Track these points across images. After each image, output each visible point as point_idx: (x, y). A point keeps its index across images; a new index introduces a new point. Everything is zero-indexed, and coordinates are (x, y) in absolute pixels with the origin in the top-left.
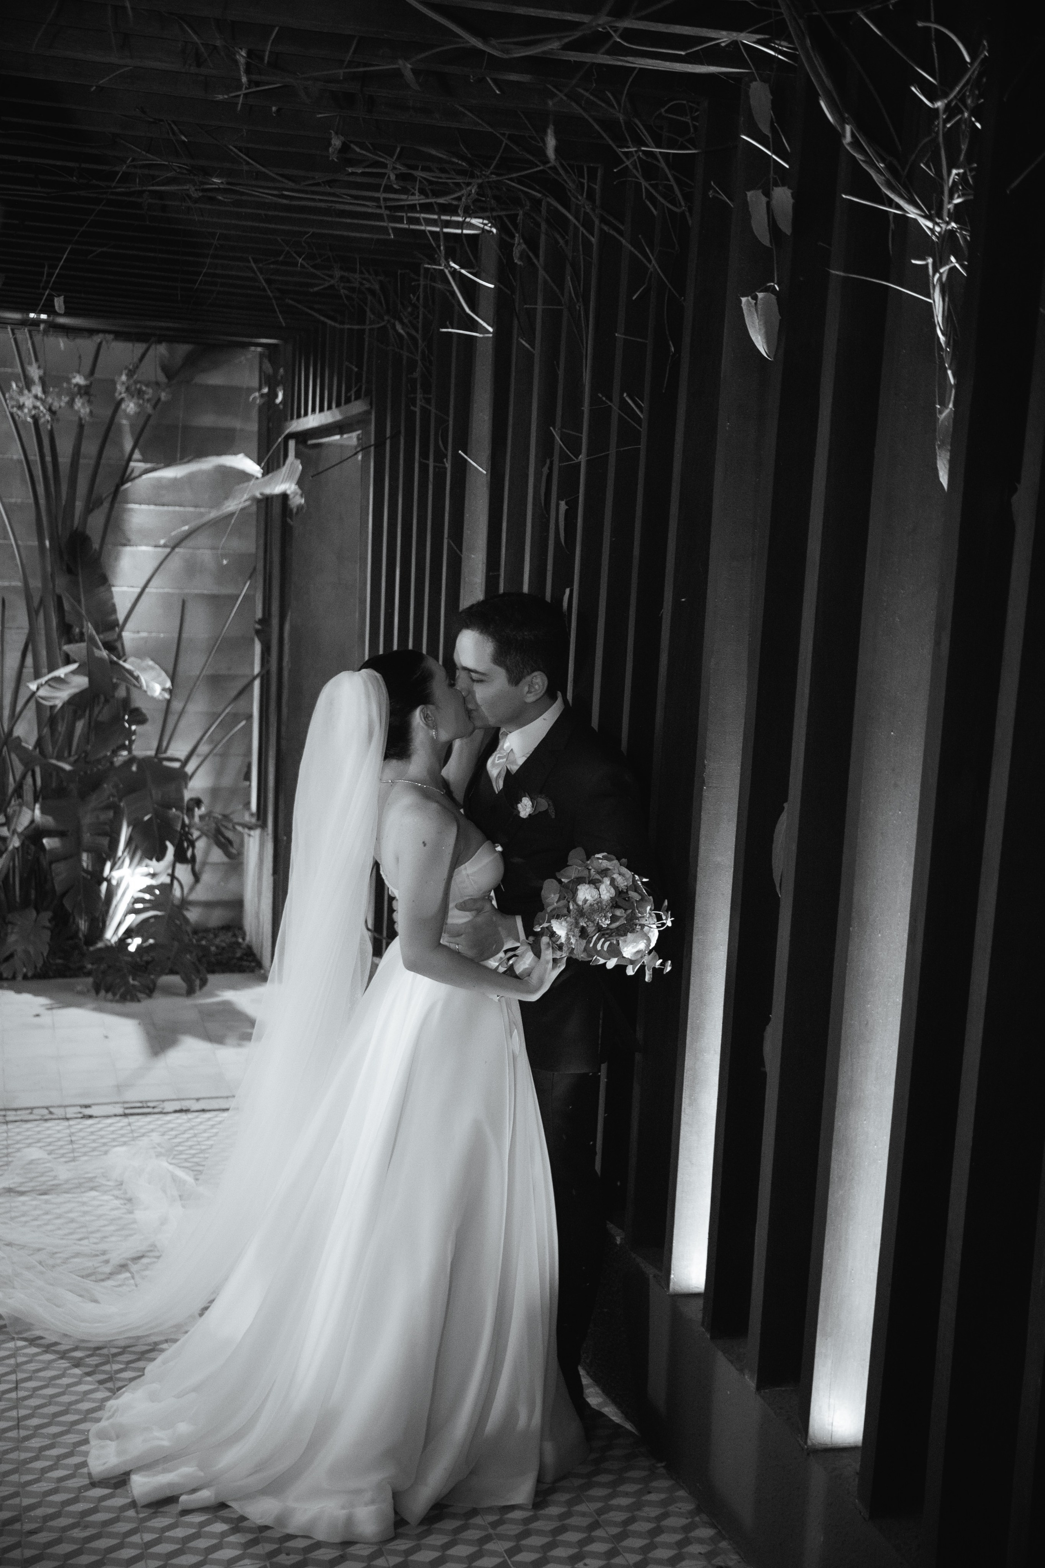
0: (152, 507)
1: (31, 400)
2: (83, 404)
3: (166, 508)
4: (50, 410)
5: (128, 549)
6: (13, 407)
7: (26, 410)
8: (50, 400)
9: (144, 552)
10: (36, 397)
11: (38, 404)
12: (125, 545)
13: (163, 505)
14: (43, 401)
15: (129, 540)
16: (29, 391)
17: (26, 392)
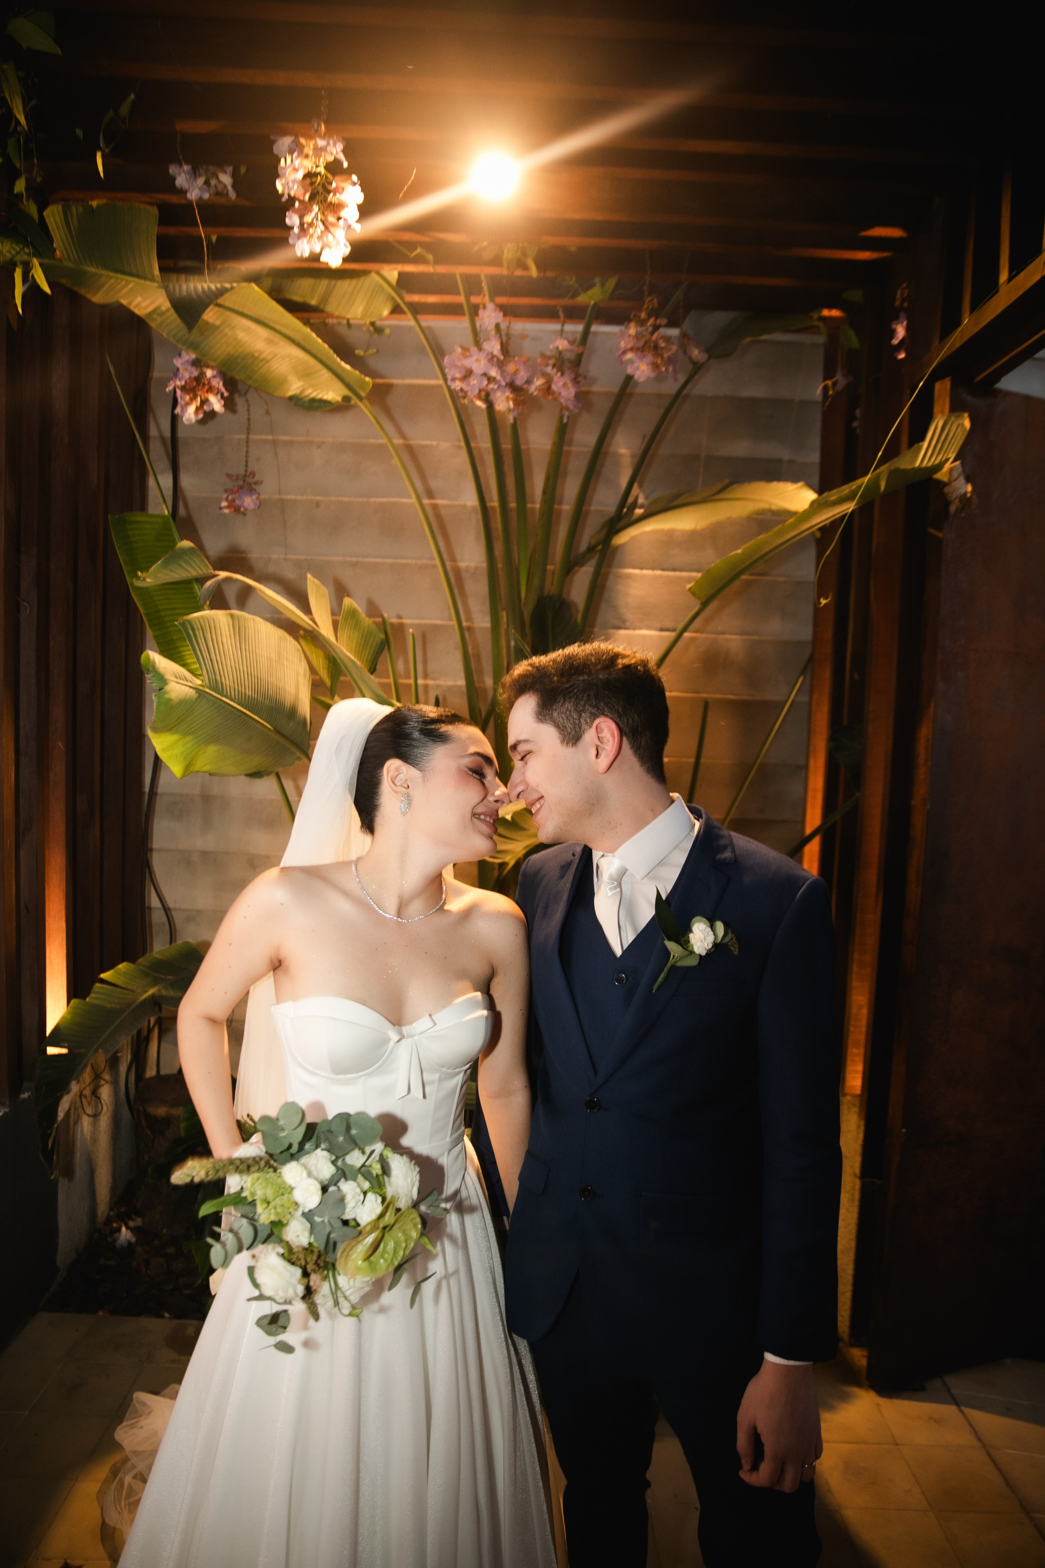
0: (658, 572)
1: (483, 362)
2: (565, 385)
3: (678, 574)
4: (512, 386)
5: (622, 632)
6: (454, 379)
7: (474, 381)
8: (511, 368)
9: (644, 636)
10: (491, 358)
11: (494, 373)
12: (619, 628)
13: (674, 570)
14: (501, 365)
15: (624, 621)
16: (480, 349)
17: (474, 349)
